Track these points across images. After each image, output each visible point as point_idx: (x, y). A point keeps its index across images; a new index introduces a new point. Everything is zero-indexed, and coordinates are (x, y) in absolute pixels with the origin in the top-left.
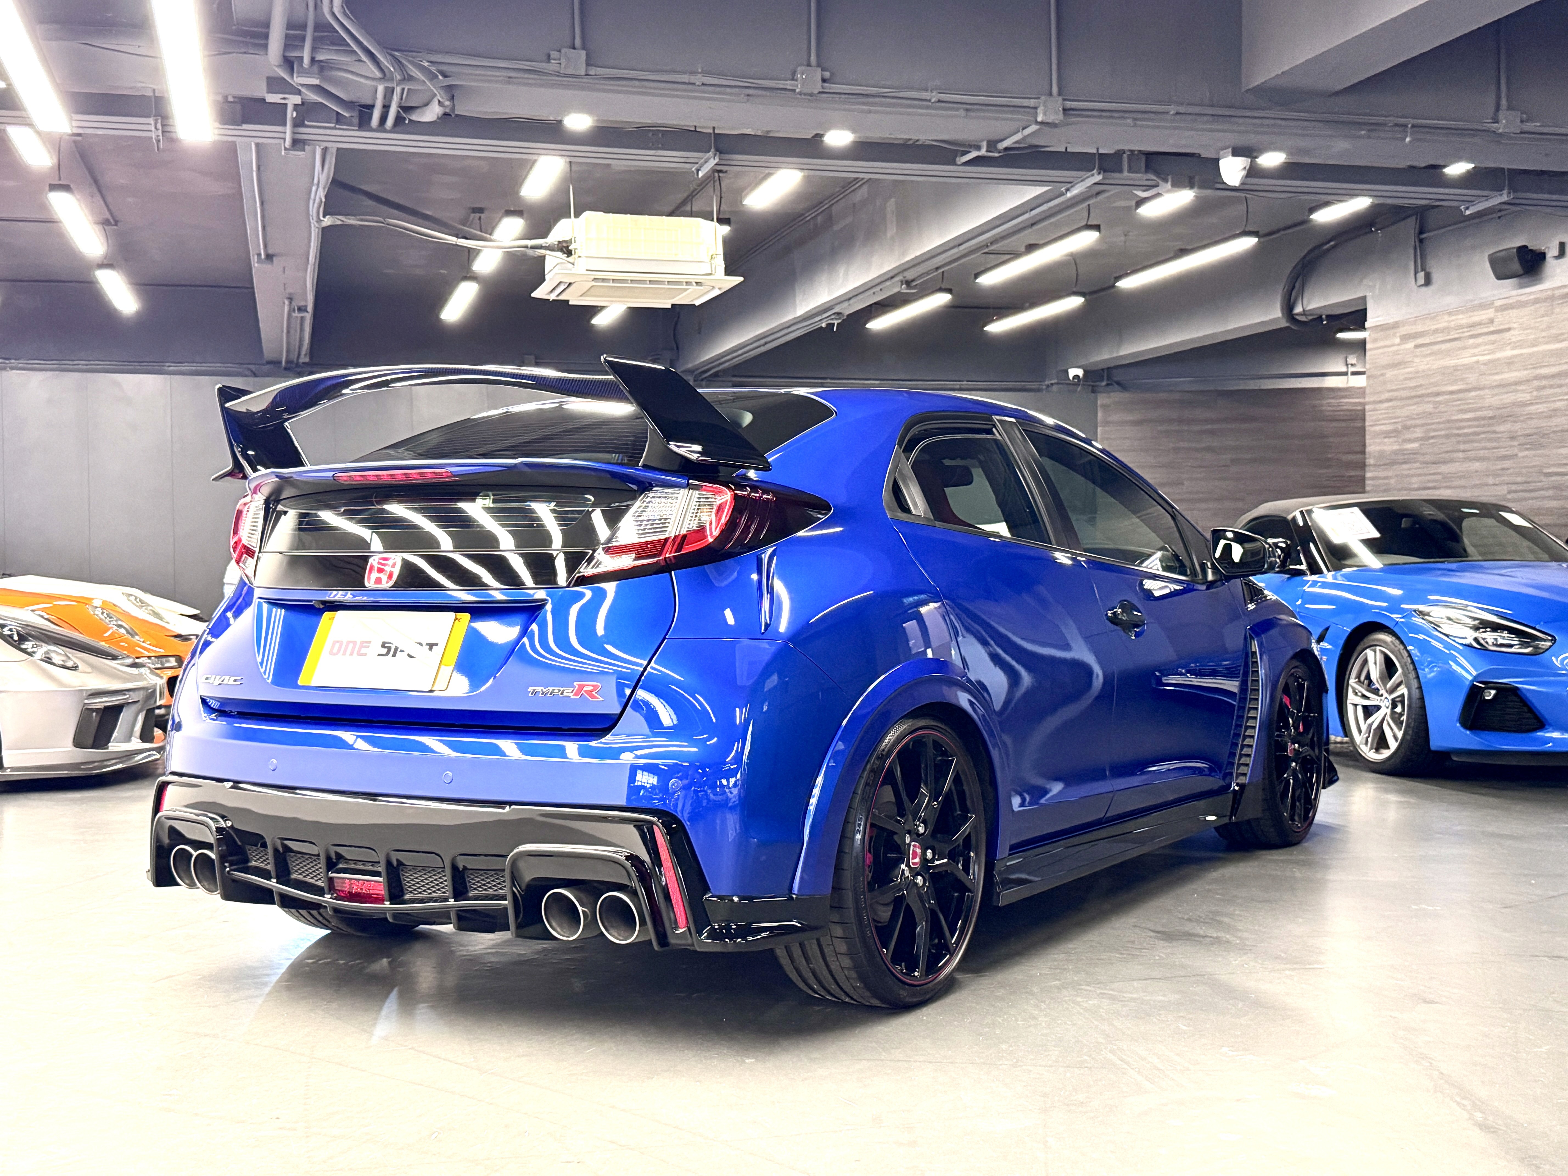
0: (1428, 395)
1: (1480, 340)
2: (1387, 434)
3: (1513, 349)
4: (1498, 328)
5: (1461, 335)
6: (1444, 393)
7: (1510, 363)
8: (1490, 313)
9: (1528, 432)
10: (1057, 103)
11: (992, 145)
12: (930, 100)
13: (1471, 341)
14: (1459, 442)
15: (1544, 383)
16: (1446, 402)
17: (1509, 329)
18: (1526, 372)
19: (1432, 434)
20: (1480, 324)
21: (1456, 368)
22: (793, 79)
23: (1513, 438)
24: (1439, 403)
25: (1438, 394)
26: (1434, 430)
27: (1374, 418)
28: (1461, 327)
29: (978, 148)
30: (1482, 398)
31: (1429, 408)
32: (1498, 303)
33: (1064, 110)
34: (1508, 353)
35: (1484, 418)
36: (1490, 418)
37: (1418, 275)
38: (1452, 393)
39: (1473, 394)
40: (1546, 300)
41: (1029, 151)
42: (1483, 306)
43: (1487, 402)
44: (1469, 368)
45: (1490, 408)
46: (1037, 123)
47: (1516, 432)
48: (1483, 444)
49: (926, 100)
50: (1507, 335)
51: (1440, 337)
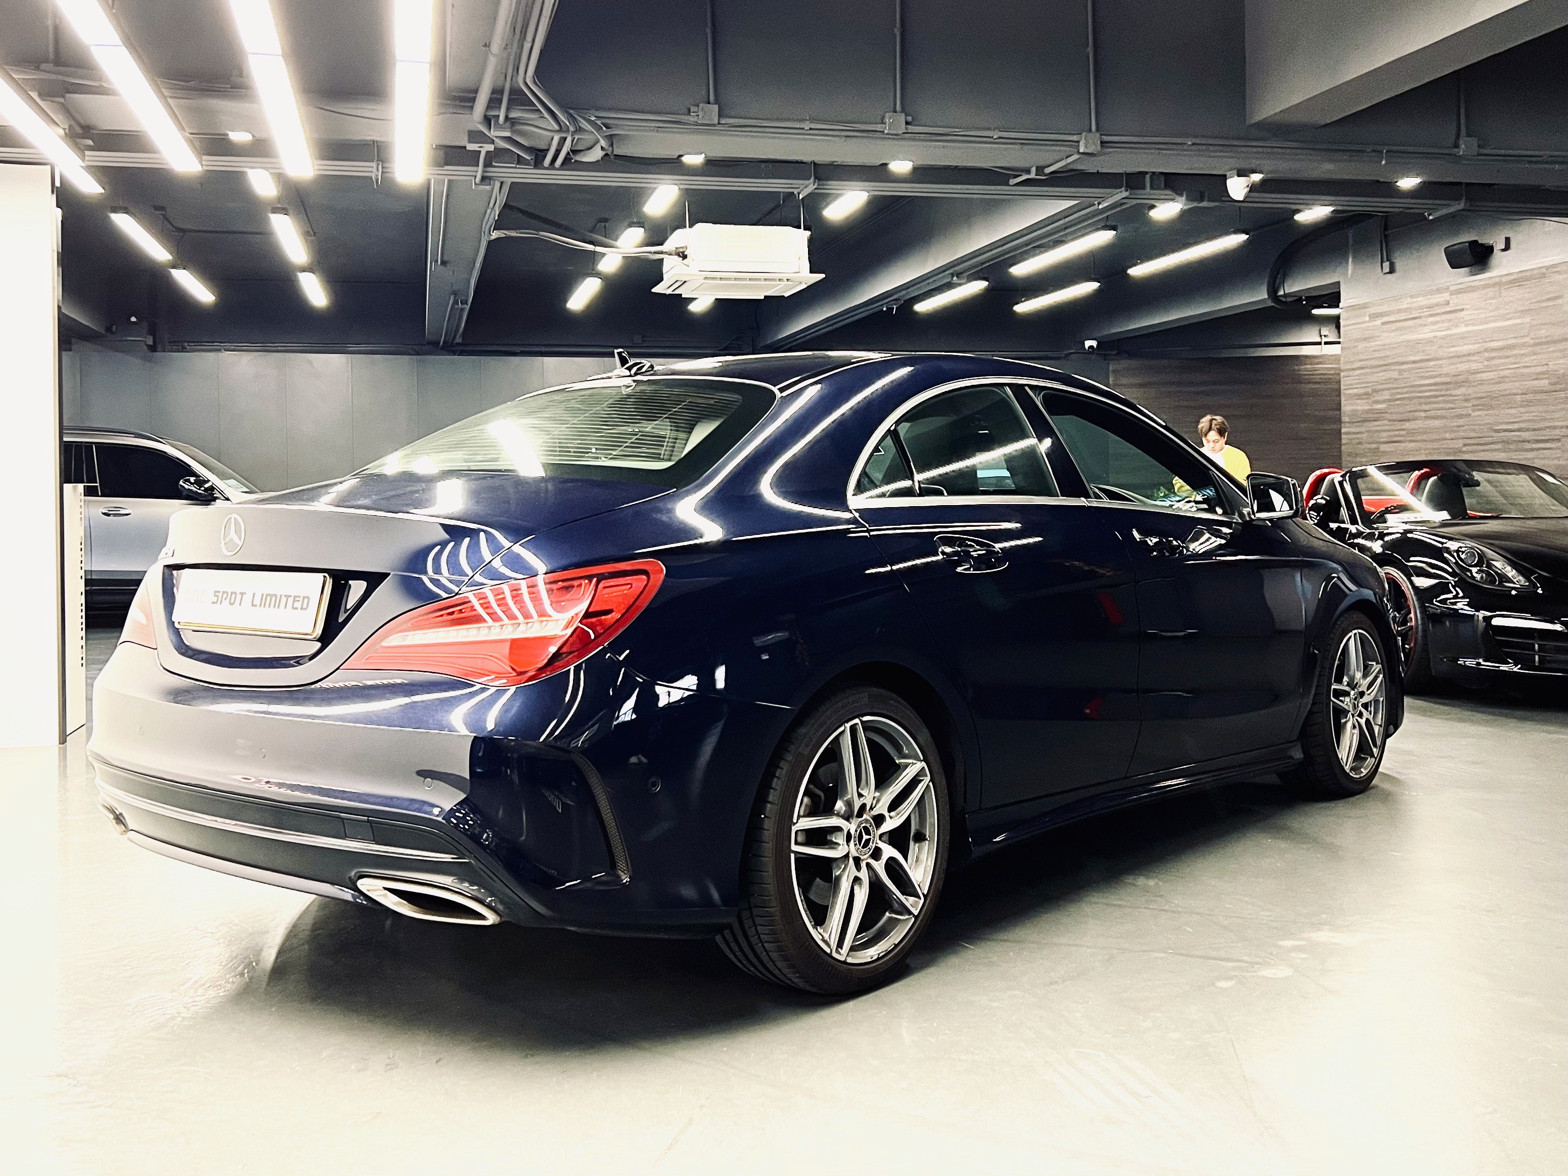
0: (1393, 364)
1: (1438, 318)
2: (1359, 397)
3: (1466, 325)
4: (1452, 309)
5: (1421, 315)
6: (1407, 363)
7: (1463, 337)
8: (1446, 296)
9: (1479, 395)
10: (1095, 138)
11: (1040, 170)
12: (992, 137)
13: (1431, 319)
14: (1420, 404)
15: (1493, 354)
16: (1409, 370)
17: (1463, 310)
18: (1477, 346)
19: (1398, 397)
20: (1437, 305)
21: (1418, 342)
22: (882, 123)
23: (1466, 400)
24: (1404, 370)
25: (1403, 363)
26: (1398, 393)
27: (1348, 383)
28: (1421, 308)
29: (1028, 171)
30: (1440, 366)
31: (1395, 375)
32: (1452, 288)
33: (1102, 143)
34: (1463, 329)
35: (1442, 384)
36: (1447, 383)
37: (1384, 264)
38: (1414, 362)
39: (1432, 363)
40: (1494, 285)
41: (1070, 174)
42: (1439, 291)
43: (1445, 370)
44: (1430, 342)
45: (1447, 375)
46: (1079, 152)
47: (1470, 395)
48: (1441, 406)
49: (989, 137)
50: (1462, 314)
51: (1403, 316)
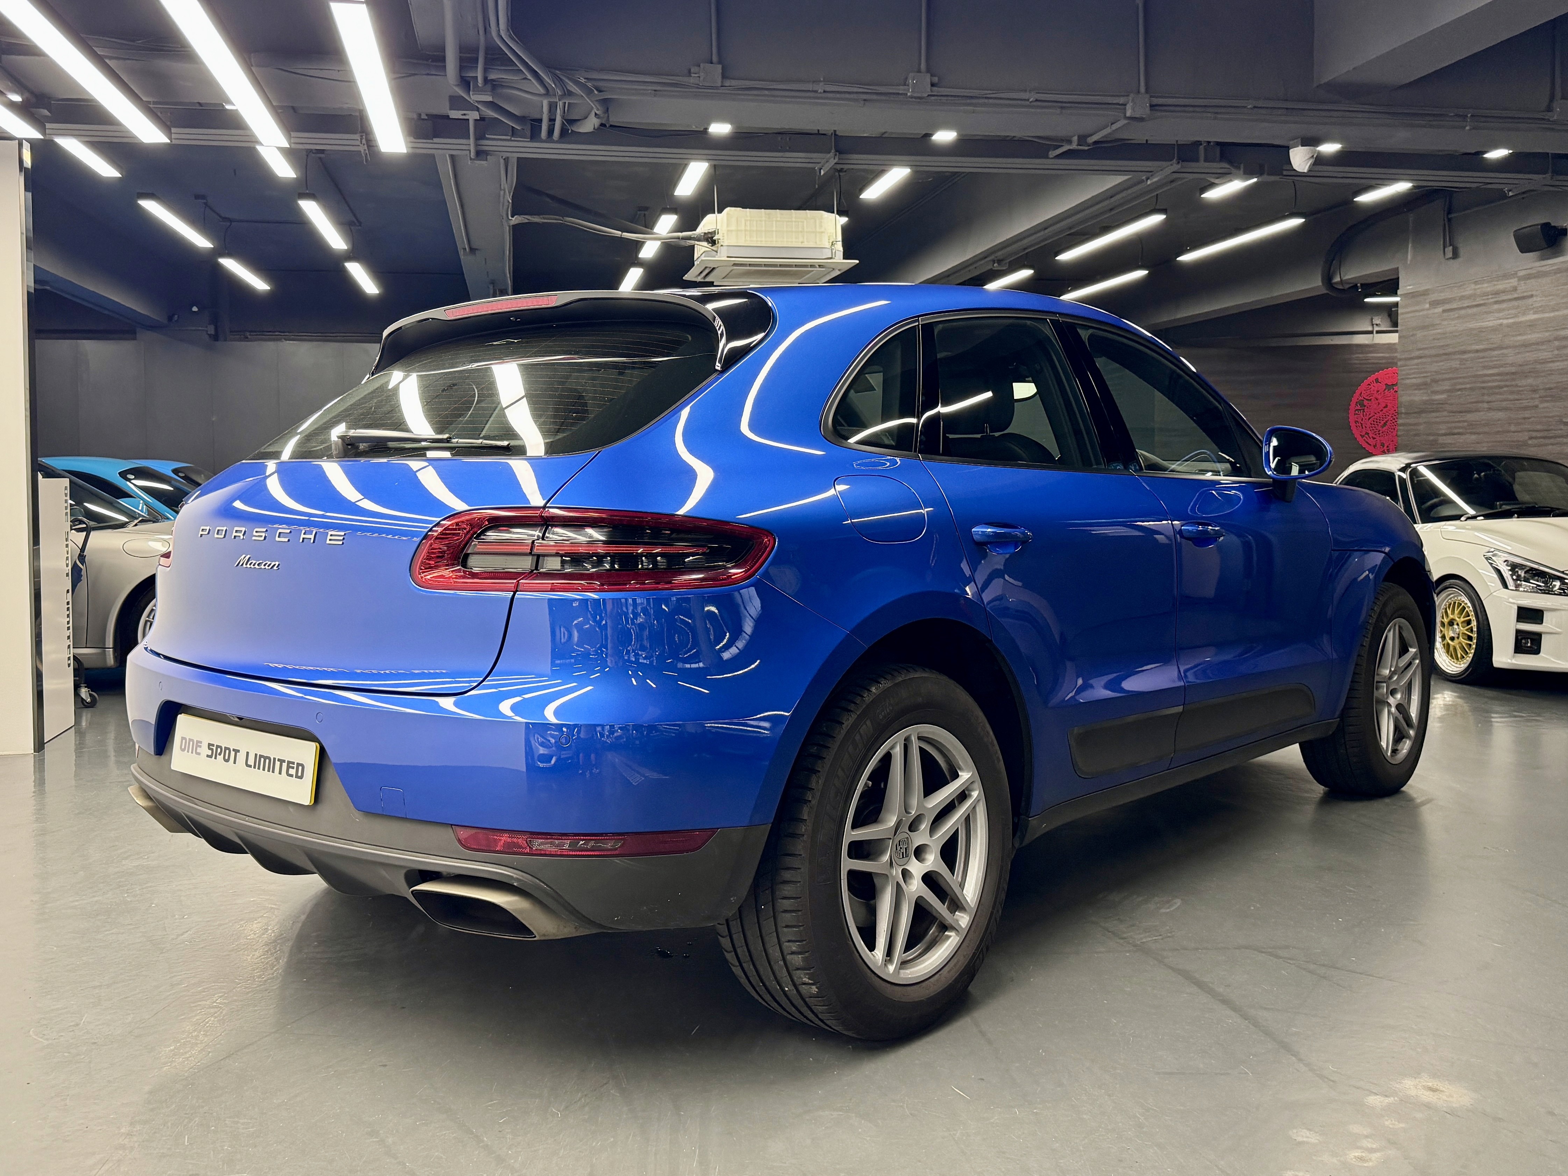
0: (1454, 353)
1: (1504, 306)
2: (1418, 387)
3: (1535, 313)
4: (1521, 295)
5: (1486, 301)
6: (1470, 352)
7: (1532, 325)
8: (1514, 282)
9: (1548, 386)
10: (1144, 100)
11: (1082, 140)
12: (1028, 100)
13: (1496, 307)
14: (1483, 395)
16: (1472, 360)
17: (1532, 296)
18: (1547, 334)
19: (1458, 387)
20: (1503, 292)
21: (1481, 330)
22: (905, 85)
23: (1533, 391)
24: (1466, 360)
26: (1461, 384)
27: (1405, 373)
28: (1486, 294)
29: (1070, 142)
30: (1505, 356)
31: (1456, 364)
32: (1521, 274)
33: (1151, 106)
34: (1531, 317)
35: (1507, 374)
36: (1513, 373)
37: (1446, 249)
38: (1477, 351)
39: (1497, 352)
40: (1566, 270)
41: (1116, 144)
42: (1506, 276)
43: (1510, 360)
44: (1495, 330)
45: (1512, 365)
46: (1125, 118)
47: (1537, 386)
48: (1506, 396)
49: (1025, 100)
50: (1530, 301)
51: (1466, 303)
